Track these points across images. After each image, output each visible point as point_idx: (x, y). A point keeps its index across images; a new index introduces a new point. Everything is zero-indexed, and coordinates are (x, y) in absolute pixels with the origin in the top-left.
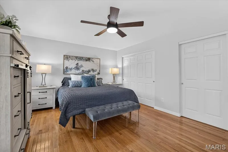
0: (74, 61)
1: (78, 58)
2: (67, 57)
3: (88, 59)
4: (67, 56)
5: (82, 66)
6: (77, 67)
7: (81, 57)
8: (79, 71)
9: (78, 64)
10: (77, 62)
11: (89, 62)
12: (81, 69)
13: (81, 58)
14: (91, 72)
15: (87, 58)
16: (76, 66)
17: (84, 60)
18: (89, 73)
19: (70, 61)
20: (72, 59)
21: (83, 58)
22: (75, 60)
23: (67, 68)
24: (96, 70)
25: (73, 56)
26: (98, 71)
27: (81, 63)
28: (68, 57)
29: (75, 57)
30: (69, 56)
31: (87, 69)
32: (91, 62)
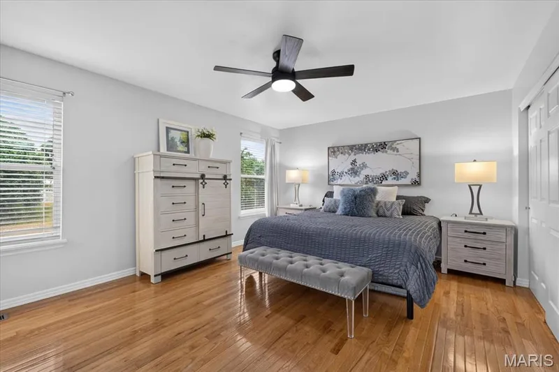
0: (347, 155)
1: (356, 149)
2: (333, 151)
3: (381, 146)
4: (333, 148)
5: (364, 166)
6: (352, 169)
7: (362, 145)
8: (357, 177)
9: (355, 161)
10: (353, 157)
11: (383, 152)
12: (362, 172)
13: (362, 148)
14: (390, 178)
15: (376, 144)
16: (351, 166)
17: (369, 150)
18: (383, 183)
19: (340, 156)
20: (342, 153)
21: (366, 145)
22: (350, 155)
23: (334, 172)
24: (407, 173)
25: (343, 147)
26: (413, 175)
27: (361, 158)
28: (336, 149)
29: (348, 146)
30: (338, 147)
31: (378, 173)
32: (389, 151)
